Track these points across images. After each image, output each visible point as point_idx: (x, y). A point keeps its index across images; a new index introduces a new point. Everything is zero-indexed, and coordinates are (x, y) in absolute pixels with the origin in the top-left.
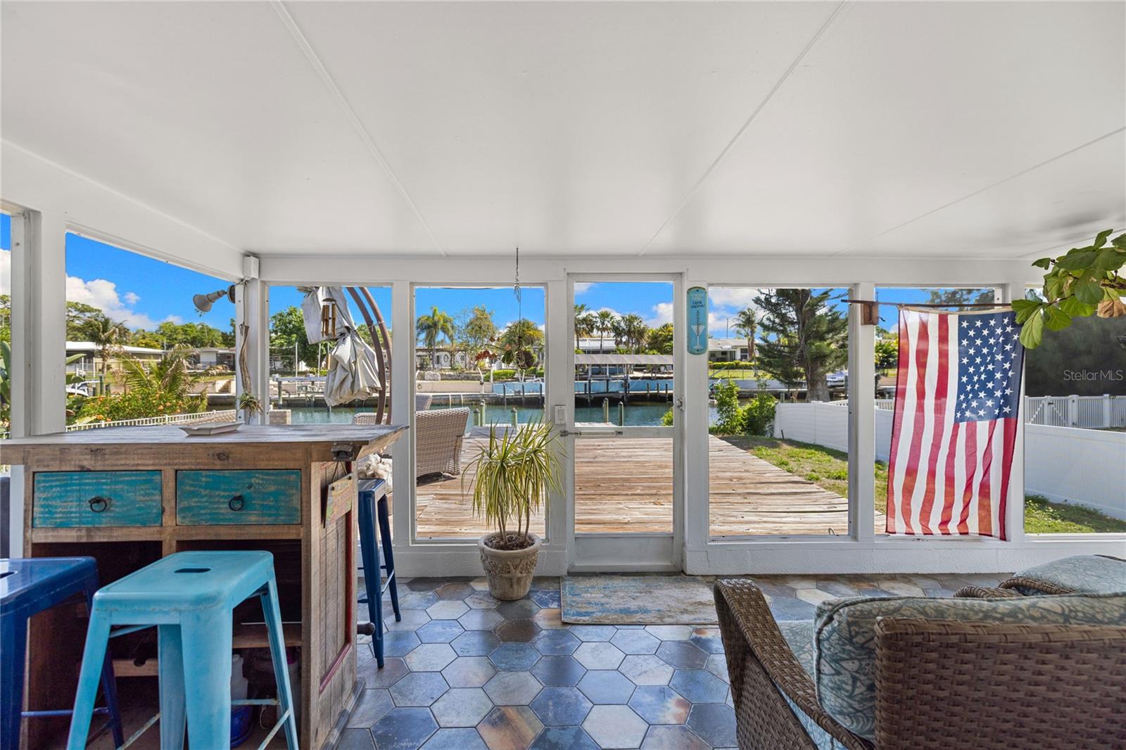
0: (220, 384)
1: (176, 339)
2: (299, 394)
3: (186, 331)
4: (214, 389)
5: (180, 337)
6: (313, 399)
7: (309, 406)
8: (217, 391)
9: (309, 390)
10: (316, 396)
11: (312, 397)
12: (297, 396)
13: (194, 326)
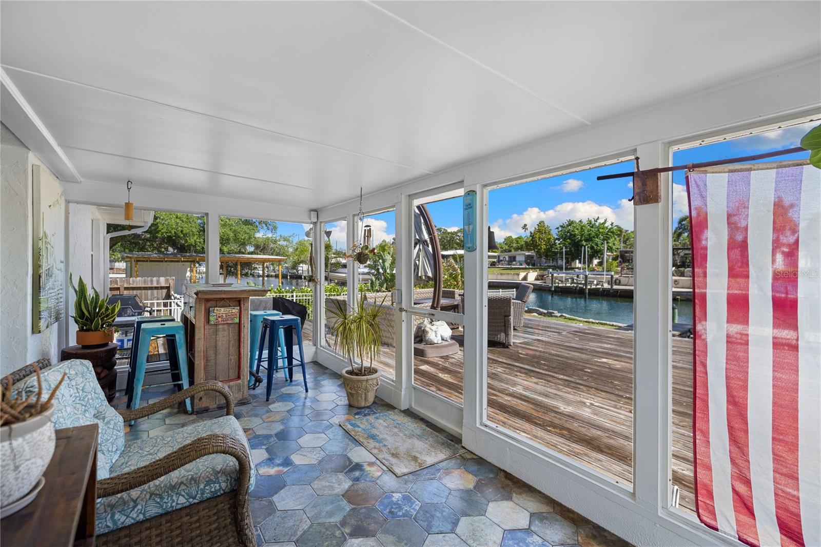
0: (522, 275)
1: (512, 246)
2: (566, 284)
3: (518, 241)
4: (518, 278)
5: (515, 245)
6: (578, 288)
7: (575, 293)
8: (520, 279)
9: (575, 281)
10: (580, 286)
11: (577, 286)
12: (564, 285)
13: (522, 238)
